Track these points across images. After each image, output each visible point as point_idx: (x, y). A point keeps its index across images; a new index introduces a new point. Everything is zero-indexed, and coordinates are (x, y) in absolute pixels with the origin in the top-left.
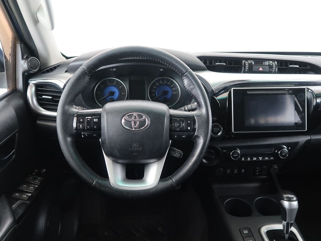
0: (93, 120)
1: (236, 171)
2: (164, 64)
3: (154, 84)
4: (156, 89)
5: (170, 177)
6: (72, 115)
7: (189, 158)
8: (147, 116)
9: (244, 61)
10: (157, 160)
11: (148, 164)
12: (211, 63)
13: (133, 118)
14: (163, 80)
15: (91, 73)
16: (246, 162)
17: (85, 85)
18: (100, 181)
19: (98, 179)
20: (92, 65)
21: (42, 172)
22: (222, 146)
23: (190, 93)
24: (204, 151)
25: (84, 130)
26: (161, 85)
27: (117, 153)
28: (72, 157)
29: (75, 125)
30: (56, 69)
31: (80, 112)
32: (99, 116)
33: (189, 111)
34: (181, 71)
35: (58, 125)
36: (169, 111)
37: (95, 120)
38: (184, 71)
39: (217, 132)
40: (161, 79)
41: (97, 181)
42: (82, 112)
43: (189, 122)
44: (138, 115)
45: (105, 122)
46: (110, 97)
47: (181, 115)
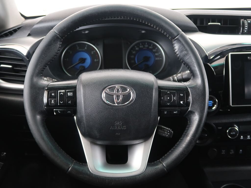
0: (68, 94)
1: (232, 152)
2: (150, 26)
3: (133, 48)
4: (135, 55)
5: (159, 161)
6: (42, 89)
7: (181, 138)
8: (132, 88)
9: (242, 20)
10: (143, 141)
11: (132, 146)
12: (202, 23)
13: (115, 92)
14: (143, 44)
15: (64, 38)
16: (245, 141)
17: (57, 52)
18: (77, 167)
19: (74, 165)
20: (64, 28)
21: (2, 155)
22: (217, 122)
23: (182, 60)
24: (200, 129)
25: (56, 106)
26: (141, 49)
27: (96, 133)
28: (43, 139)
29: (45, 100)
30: (17, 33)
31: (51, 85)
32: (74, 89)
33: (179, 81)
34: (171, 34)
35: (26, 99)
36: (157, 82)
37: (70, 94)
38: (175, 34)
39: (212, 105)
40: (142, 43)
41: (73, 166)
42: (54, 85)
43: (182, 95)
44: (121, 87)
45: (82, 96)
46: (81, 65)
47: (172, 87)
